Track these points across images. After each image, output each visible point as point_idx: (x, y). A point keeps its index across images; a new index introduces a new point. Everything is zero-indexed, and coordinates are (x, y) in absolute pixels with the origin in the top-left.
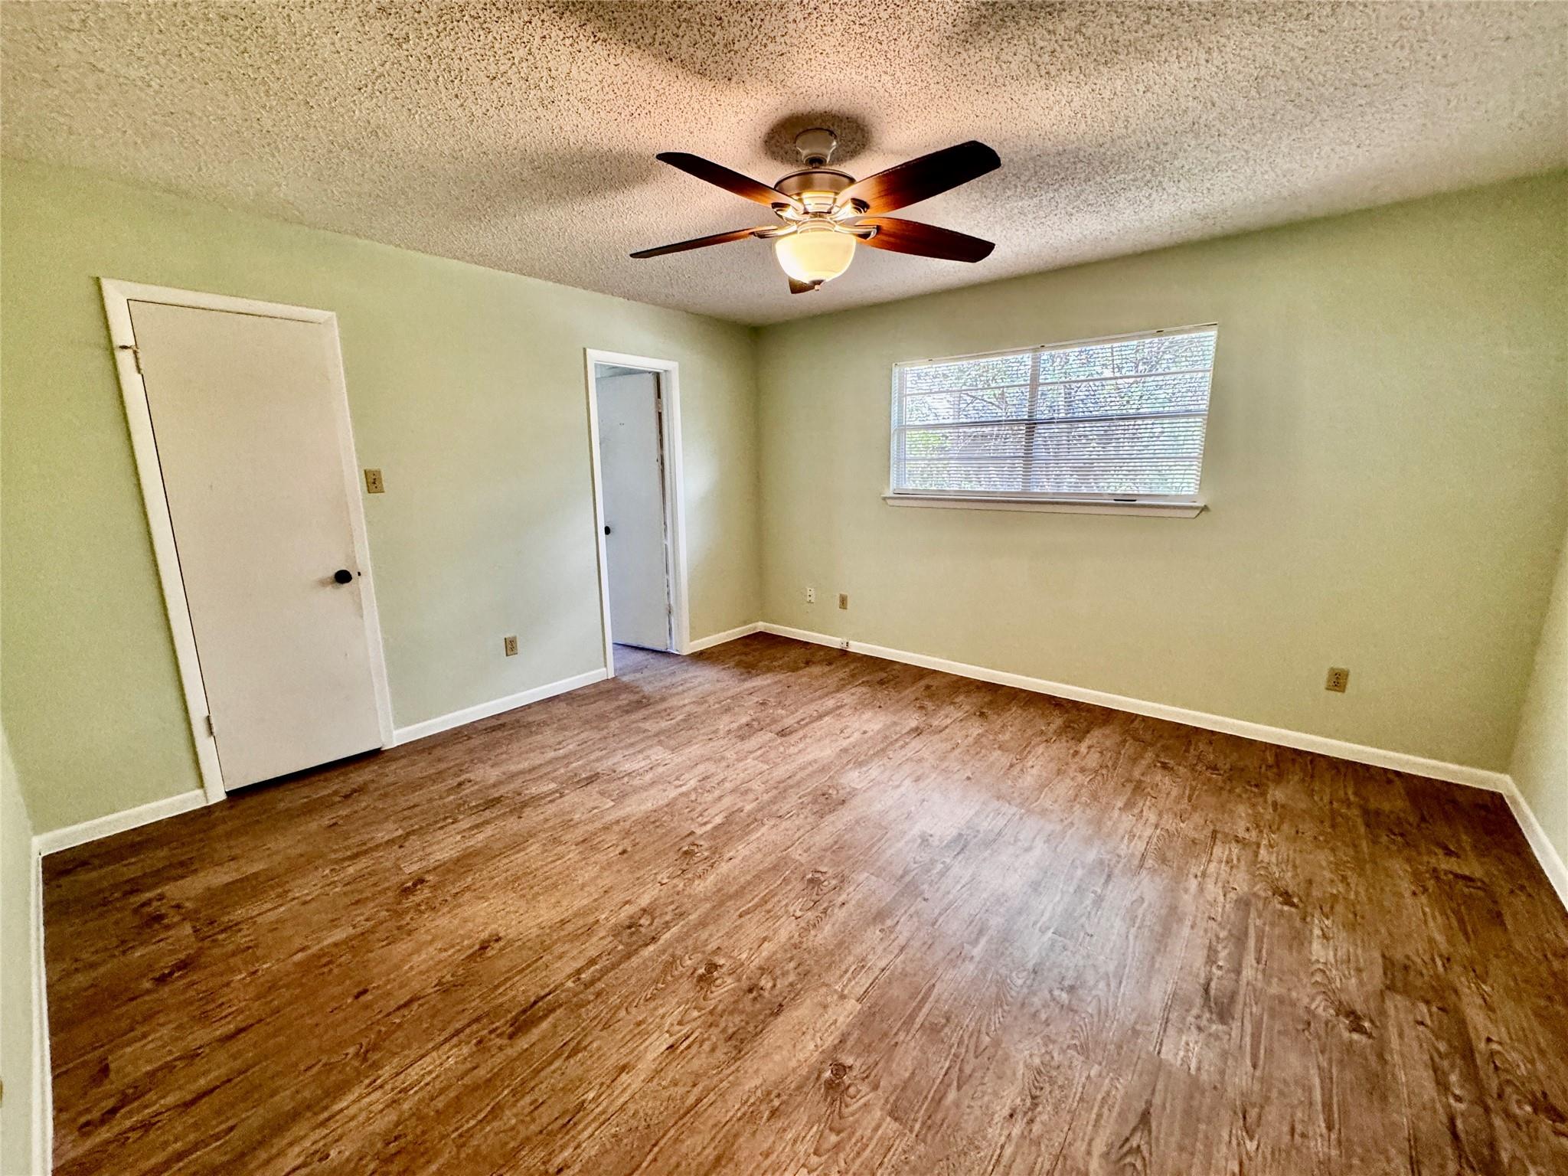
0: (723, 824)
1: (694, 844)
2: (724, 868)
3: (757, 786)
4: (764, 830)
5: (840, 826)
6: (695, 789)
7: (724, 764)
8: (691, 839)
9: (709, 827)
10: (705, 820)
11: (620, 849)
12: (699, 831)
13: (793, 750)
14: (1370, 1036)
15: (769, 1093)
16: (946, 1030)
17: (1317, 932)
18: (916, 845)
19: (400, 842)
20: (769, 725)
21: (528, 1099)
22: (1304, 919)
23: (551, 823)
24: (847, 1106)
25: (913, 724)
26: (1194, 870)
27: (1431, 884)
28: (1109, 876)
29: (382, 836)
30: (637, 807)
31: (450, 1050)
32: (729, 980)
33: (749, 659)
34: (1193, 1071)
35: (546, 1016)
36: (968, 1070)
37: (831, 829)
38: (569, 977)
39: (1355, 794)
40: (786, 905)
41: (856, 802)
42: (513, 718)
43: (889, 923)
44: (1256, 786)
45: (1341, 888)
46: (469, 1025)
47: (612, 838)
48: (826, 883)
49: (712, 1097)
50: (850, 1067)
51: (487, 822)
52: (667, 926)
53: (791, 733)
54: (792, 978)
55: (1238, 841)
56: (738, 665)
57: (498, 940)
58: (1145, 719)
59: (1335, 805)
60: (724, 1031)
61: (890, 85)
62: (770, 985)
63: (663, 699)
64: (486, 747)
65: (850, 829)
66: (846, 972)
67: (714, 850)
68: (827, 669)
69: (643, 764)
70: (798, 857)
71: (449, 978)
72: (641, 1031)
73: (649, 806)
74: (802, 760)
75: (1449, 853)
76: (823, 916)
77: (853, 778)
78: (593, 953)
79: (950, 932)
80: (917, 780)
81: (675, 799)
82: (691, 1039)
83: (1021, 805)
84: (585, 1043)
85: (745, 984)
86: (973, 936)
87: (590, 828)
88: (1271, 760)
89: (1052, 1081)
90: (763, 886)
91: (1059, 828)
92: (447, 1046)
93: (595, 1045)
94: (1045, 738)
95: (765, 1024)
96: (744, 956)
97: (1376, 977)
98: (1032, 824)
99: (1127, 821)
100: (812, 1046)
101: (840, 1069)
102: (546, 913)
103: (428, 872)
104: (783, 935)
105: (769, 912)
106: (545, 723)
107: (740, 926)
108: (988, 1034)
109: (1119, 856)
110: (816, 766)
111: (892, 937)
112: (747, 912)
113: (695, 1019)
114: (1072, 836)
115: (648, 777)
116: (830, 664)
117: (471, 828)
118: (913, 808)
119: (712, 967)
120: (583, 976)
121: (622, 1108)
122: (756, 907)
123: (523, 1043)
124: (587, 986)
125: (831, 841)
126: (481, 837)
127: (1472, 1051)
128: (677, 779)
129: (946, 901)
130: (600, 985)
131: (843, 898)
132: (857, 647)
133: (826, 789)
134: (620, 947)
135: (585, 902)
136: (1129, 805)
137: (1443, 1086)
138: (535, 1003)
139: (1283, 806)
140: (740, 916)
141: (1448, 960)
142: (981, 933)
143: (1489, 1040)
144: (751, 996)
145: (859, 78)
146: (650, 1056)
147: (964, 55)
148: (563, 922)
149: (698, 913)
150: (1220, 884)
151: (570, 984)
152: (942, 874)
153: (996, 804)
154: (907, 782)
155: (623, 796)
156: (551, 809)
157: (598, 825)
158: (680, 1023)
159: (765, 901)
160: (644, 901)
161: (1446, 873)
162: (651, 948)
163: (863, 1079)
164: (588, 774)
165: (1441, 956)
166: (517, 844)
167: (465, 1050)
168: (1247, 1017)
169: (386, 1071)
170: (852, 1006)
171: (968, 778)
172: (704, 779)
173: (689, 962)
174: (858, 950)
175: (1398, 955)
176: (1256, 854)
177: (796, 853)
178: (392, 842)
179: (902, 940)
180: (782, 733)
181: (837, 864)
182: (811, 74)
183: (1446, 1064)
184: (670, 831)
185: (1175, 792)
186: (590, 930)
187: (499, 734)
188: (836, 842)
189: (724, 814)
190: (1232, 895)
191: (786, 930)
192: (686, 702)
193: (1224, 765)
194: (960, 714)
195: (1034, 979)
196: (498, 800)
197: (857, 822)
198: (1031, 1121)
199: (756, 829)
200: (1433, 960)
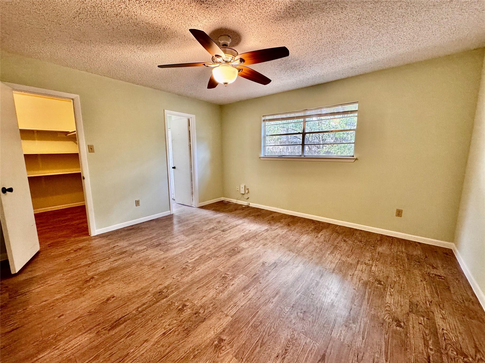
0: (198, 259)
1: (187, 265)
2: (196, 273)
3: (212, 247)
4: (211, 261)
5: (237, 259)
6: (191, 248)
7: (202, 240)
8: (187, 264)
9: (193, 260)
10: (193, 258)
11: (162, 267)
12: (190, 261)
13: (226, 236)
14: (403, 328)
15: (195, 349)
16: (260, 327)
17: (388, 293)
18: (260, 265)
19: (89, 265)
20: (219, 228)
21: (109, 352)
22: (384, 289)
23: (141, 259)
24: (221, 353)
25: (266, 228)
26: (350, 274)
27: (427, 277)
28: (322, 275)
29: (83, 263)
30: (171, 254)
31: (87, 335)
32: (189, 310)
33: (218, 208)
34: (342, 340)
35: (123, 323)
36: (265, 340)
37: (234, 260)
38: (133, 310)
39: (405, 249)
40: (214, 285)
41: (243, 252)
42: (137, 226)
43: (247, 291)
44: (373, 247)
45: (398, 279)
46: (96, 326)
47: (160, 264)
48: (228, 278)
49: (174, 351)
50: (224, 340)
51: (120, 259)
52: (172, 292)
53: (226, 231)
54: (210, 309)
55: (365, 264)
56: (213, 210)
57: (113, 297)
58: (340, 226)
59: (398, 253)
60: (184, 327)
61: (244, 19)
62: (202, 312)
63: (187, 220)
64: (126, 235)
65: (239, 260)
66: (229, 307)
67: (194, 267)
68: (242, 211)
69: (176, 240)
70: (221, 270)
71: (93, 310)
72: (155, 327)
73: (175, 253)
74: (228, 239)
75: (434, 268)
76: (225, 288)
77: (244, 245)
78: (144, 301)
79: (267, 294)
80: (264, 245)
81: (184, 251)
82: (171, 331)
83: (297, 253)
84: (134, 333)
85: (194, 312)
86: (274, 295)
87: (154, 260)
88: (379, 238)
89: (293, 344)
90: (207, 279)
91: (308, 260)
92: (86, 334)
93: (138, 333)
94: (307, 232)
95: (198, 325)
96: (196, 302)
97: (407, 308)
98: (299, 259)
99: (330, 257)
100: (212, 333)
101: (221, 340)
102: (132, 288)
103: (95, 275)
104: (210, 295)
105: (207, 287)
106: (147, 228)
107: (197, 292)
108: (273, 328)
109: (326, 269)
110: (232, 241)
111: (247, 295)
112: (200, 287)
113: (175, 323)
114: (312, 262)
115: (177, 244)
116: (243, 210)
117: (115, 261)
118: (261, 254)
119: (184, 306)
120: (139, 309)
121: (142, 355)
122: (203, 286)
123: (113, 332)
124: (140, 312)
125: (233, 264)
126: (116, 263)
127: (437, 333)
128: (186, 245)
129: (267, 284)
130: (145, 312)
131: (233, 283)
132: (252, 205)
133: (234, 248)
134: (155, 299)
135: (146, 284)
136: (332, 253)
137: (426, 345)
138: (121, 318)
139: (381, 253)
140: (197, 289)
141: (431, 302)
142: (277, 294)
143: (443, 329)
144: (195, 316)
145: (234, 17)
146: (156, 336)
147: (265, 9)
148: (137, 291)
149: (183, 288)
150: (358, 278)
151: (134, 312)
152: (267, 275)
153: (288, 252)
154: (261, 246)
155: (167, 250)
156: (143, 254)
157: (157, 259)
158: (169, 325)
159: (207, 284)
160: (166, 285)
161: (433, 274)
162: (165, 300)
163: (228, 344)
164: (158, 243)
165: (429, 301)
166: (129, 265)
167: (92, 335)
168: (362, 322)
169: (62, 343)
170: (229, 319)
171: (281, 245)
172: (195, 245)
173: (177, 304)
174: (235, 300)
175: (414, 300)
176: (371, 268)
177: (221, 269)
178: (86, 265)
179: (250, 297)
180: (223, 231)
181: (233, 272)
182: (218, 15)
183: (428, 338)
184: (180, 262)
185: (347, 248)
186: (146, 294)
187: (132, 231)
188: (234, 265)
189: (199, 256)
190: (362, 281)
191: (212, 293)
192: (194, 221)
193: (364, 240)
194: (282, 225)
195: (292, 309)
196: (125, 252)
197: (242, 258)
198: (284, 358)
199: (209, 261)
200: (426, 302)
